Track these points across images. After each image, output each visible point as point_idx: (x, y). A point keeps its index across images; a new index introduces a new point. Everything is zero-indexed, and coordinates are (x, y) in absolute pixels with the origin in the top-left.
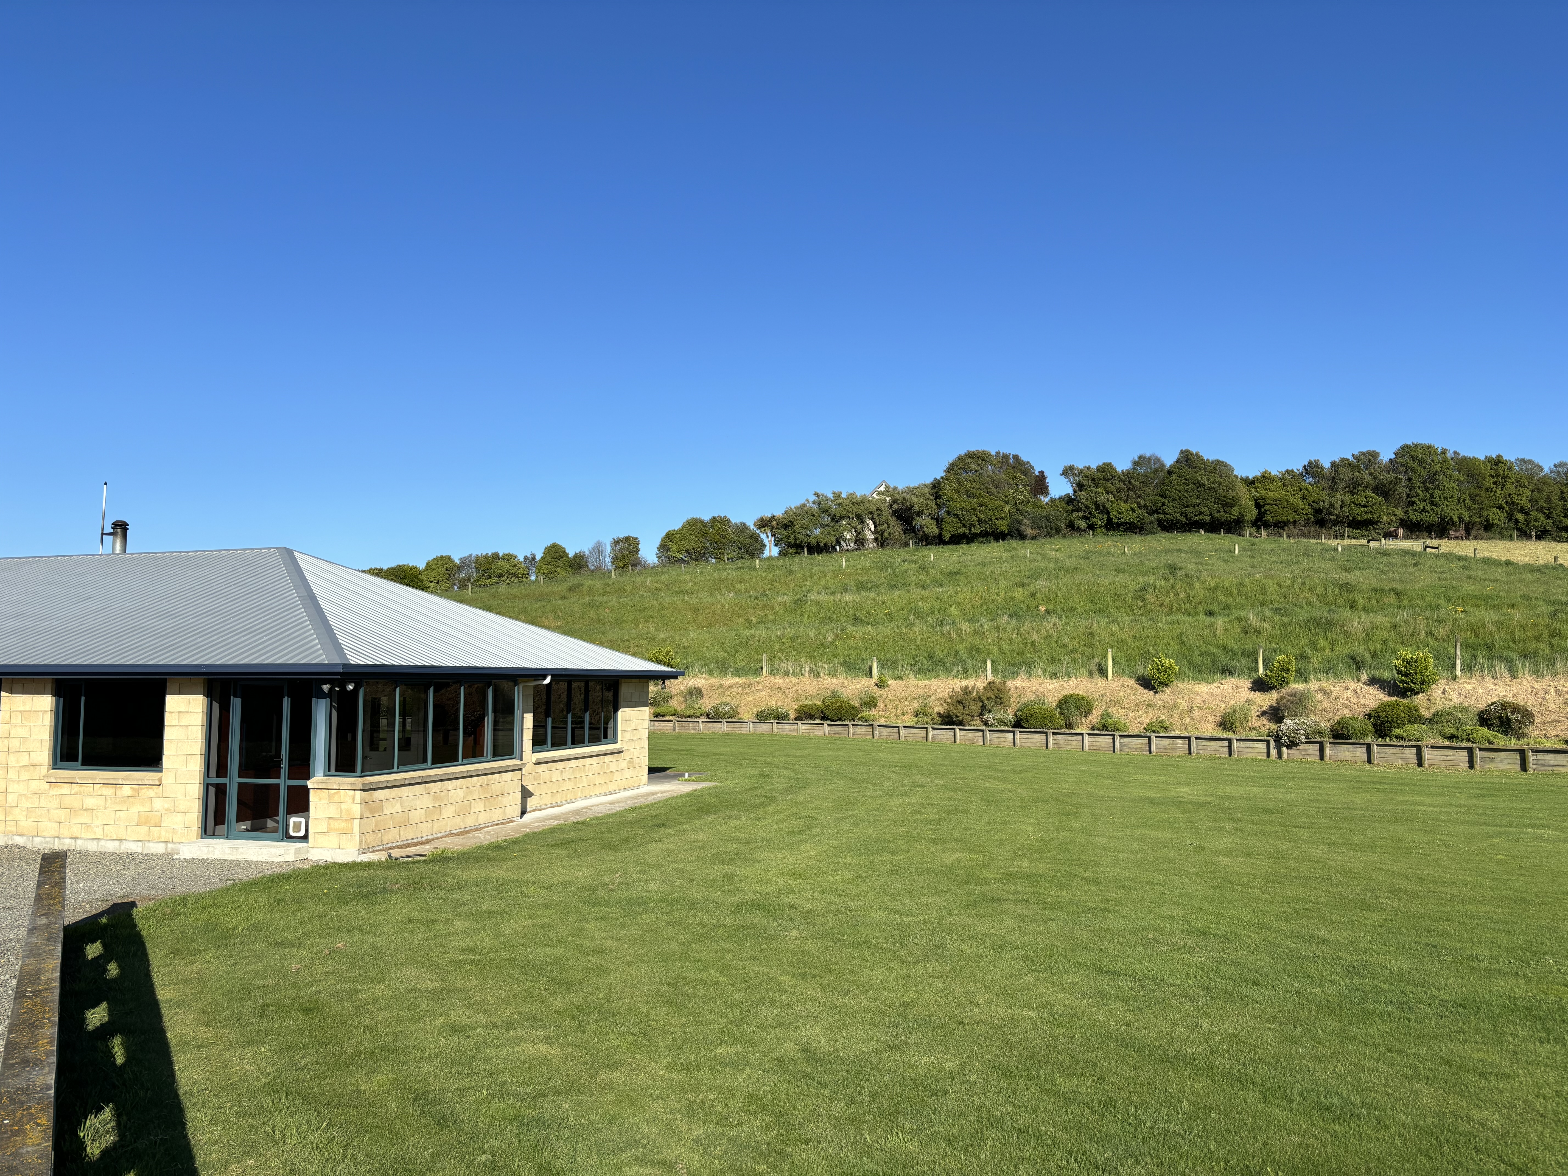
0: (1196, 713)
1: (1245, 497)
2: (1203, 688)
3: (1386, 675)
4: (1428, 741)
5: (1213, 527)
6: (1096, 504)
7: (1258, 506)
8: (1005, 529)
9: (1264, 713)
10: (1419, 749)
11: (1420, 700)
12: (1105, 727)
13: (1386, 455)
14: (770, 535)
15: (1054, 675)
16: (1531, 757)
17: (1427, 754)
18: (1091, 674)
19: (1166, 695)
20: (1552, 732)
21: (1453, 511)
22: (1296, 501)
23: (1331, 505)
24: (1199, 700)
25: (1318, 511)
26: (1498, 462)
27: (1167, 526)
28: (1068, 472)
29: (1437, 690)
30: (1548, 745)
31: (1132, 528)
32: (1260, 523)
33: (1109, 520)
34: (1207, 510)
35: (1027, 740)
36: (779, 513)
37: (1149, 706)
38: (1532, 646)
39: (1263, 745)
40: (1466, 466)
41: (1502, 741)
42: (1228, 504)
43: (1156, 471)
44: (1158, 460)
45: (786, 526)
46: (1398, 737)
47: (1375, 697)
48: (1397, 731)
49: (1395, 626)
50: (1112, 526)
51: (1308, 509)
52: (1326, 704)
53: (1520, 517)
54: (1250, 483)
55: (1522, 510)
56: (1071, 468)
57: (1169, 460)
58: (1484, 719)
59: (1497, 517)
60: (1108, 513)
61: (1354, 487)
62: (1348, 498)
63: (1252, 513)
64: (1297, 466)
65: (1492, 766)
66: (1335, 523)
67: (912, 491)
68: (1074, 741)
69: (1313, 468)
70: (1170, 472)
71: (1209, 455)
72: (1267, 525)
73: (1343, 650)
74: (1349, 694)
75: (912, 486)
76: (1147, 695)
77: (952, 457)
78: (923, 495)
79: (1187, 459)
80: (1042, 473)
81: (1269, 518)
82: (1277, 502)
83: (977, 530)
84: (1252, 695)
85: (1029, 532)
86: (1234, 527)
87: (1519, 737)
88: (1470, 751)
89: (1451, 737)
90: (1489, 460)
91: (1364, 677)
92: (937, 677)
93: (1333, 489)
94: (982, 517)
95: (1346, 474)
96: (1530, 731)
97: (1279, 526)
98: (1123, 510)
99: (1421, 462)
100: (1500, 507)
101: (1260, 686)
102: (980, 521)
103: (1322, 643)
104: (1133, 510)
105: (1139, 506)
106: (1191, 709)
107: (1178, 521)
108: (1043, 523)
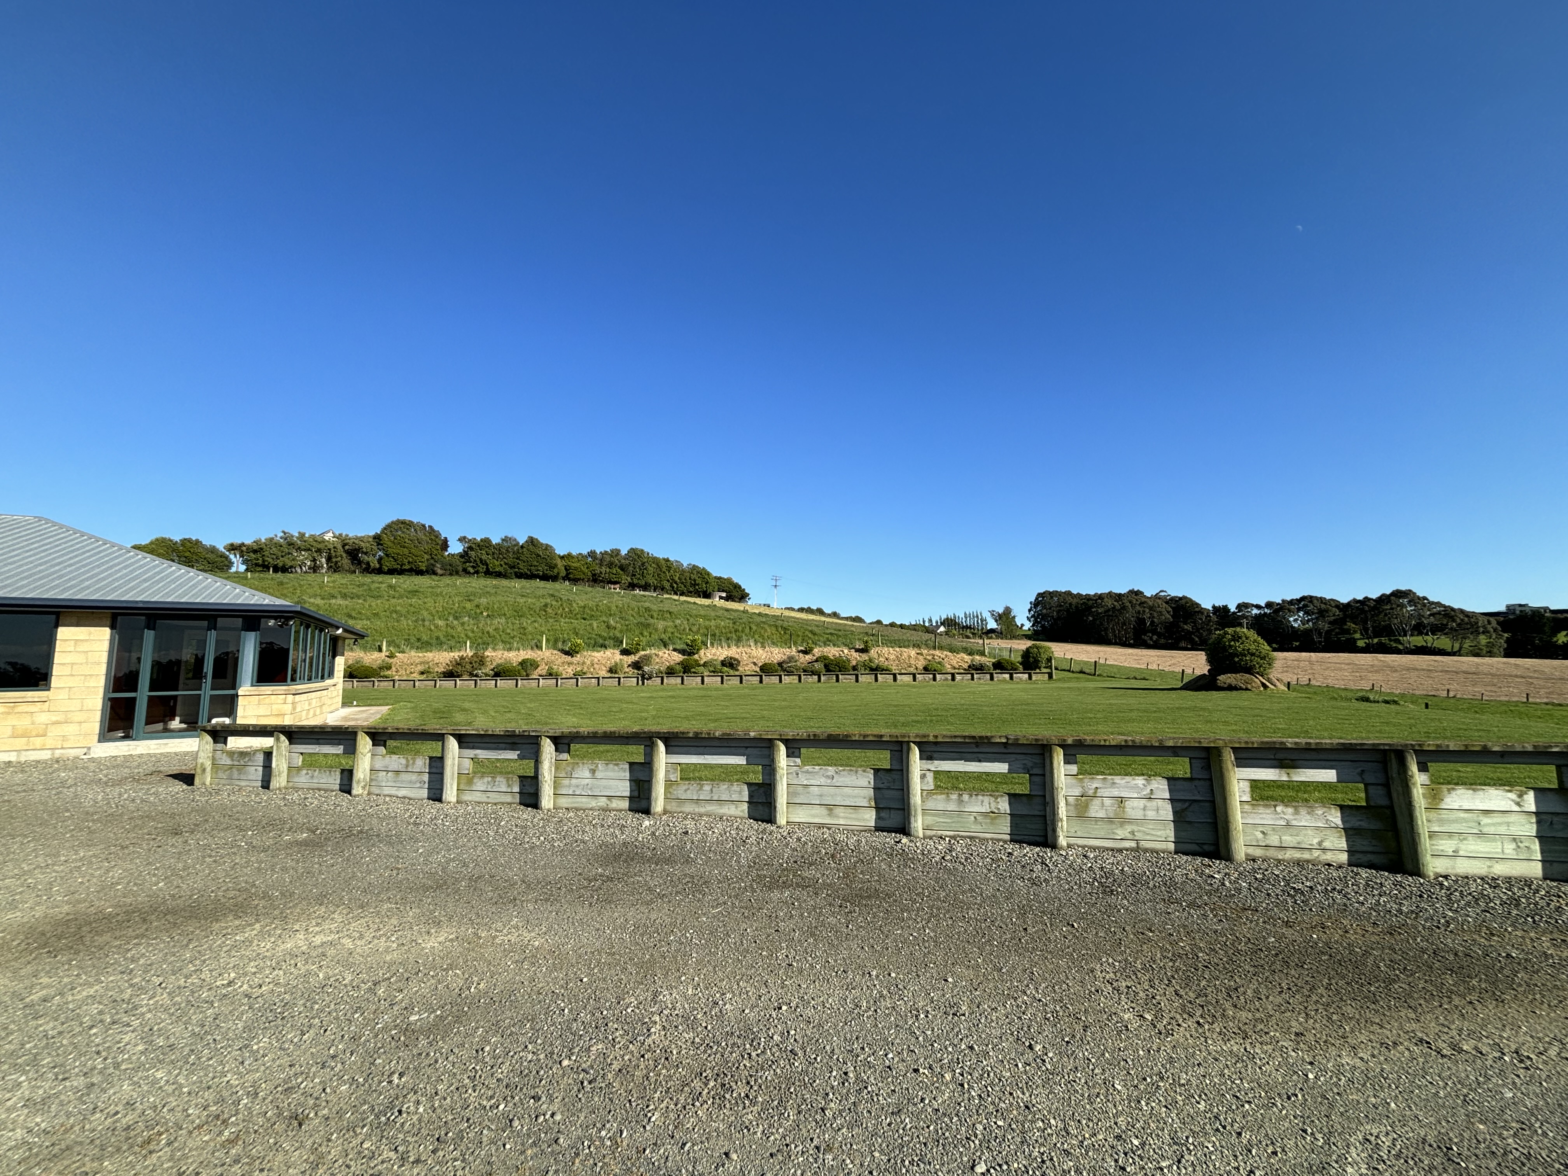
0: (595, 666)
1: (560, 564)
2: (595, 654)
3: (678, 647)
4: (705, 674)
5: (545, 578)
6: (481, 560)
7: (566, 569)
8: (424, 569)
9: (629, 666)
10: (703, 677)
11: (696, 657)
12: (551, 674)
13: (624, 552)
14: (238, 556)
15: (510, 649)
16: (744, 678)
17: (706, 679)
18: (532, 648)
19: (578, 658)
20: (747, 668)
21: (652, 581)
22: (584, 569)
23: (601, 573)
24: (596, 660)
25: (594, 575)
26: (667, 560)
27: (520, 576)
28: (462, 539)
29: (702, 652)
30: (749, 673)
31: (499, 575)
32: (566, 578)
33: (487, 569)
34: (542, 569)
35: (504, 684)
36: (248, 541)
37: (569, 664)
38: (729, 635)
39: (635, 679)
40: (656, 560)
41: (732, 672)
42: (552, 567)
43: (515, 545)
44: (515, 540)
45: (255, 551)
46: (694, 673)
47: (678, 657)
48: (693, 670)
49: (676, 626)
50: (488, 573)
51: (589, 574)
52: (658, 660)
53: (675, 585)
54: (562, 558)
55: (676, 583)
56: (465, 538)
57: (522, 541)
58: (723, 663)
59: (667, 585)
60: (487, 565)
61: (611, 565)
62: (608, 570)
63: (563, 573)
64: (585, 552)
65: (730, 683)
66: (601, 581)
67: (361, 539)
68: (534, 684)
69: (592, 554)
70: (522, 547)
71: (543, 540)
72: (570, 580)
73: (655, 636)
74: (666, 655)
75: (359, 535)
76: (568, 658)
77: (388, 521)
78: (369, 542)
79: (532, 541)
80: (446, 538)
81: (571, 576)
82: (576, 569)
83: (407, 567)
84: (621, 657)
85: (439, 571)
86: (554, 578)
87: (737, 670)
88: (722, 677)
89: (714, 672)
90: (664, 559)
91: (671, 648)
92: (431, 651)
93: (601, 565)
94: (411, 560)
95: (608, 559)
96: (739, 668)
97: (575, 581)
98: (496, 565)
99: (639, 557)
100: (668, 581)
101: (625, 652)
102: (409, 562)
103: (645, 633)
104: (501, 565)
105: (506, 564)
106: (593, 665)
107: (526, 574)
108: (448, 567)
